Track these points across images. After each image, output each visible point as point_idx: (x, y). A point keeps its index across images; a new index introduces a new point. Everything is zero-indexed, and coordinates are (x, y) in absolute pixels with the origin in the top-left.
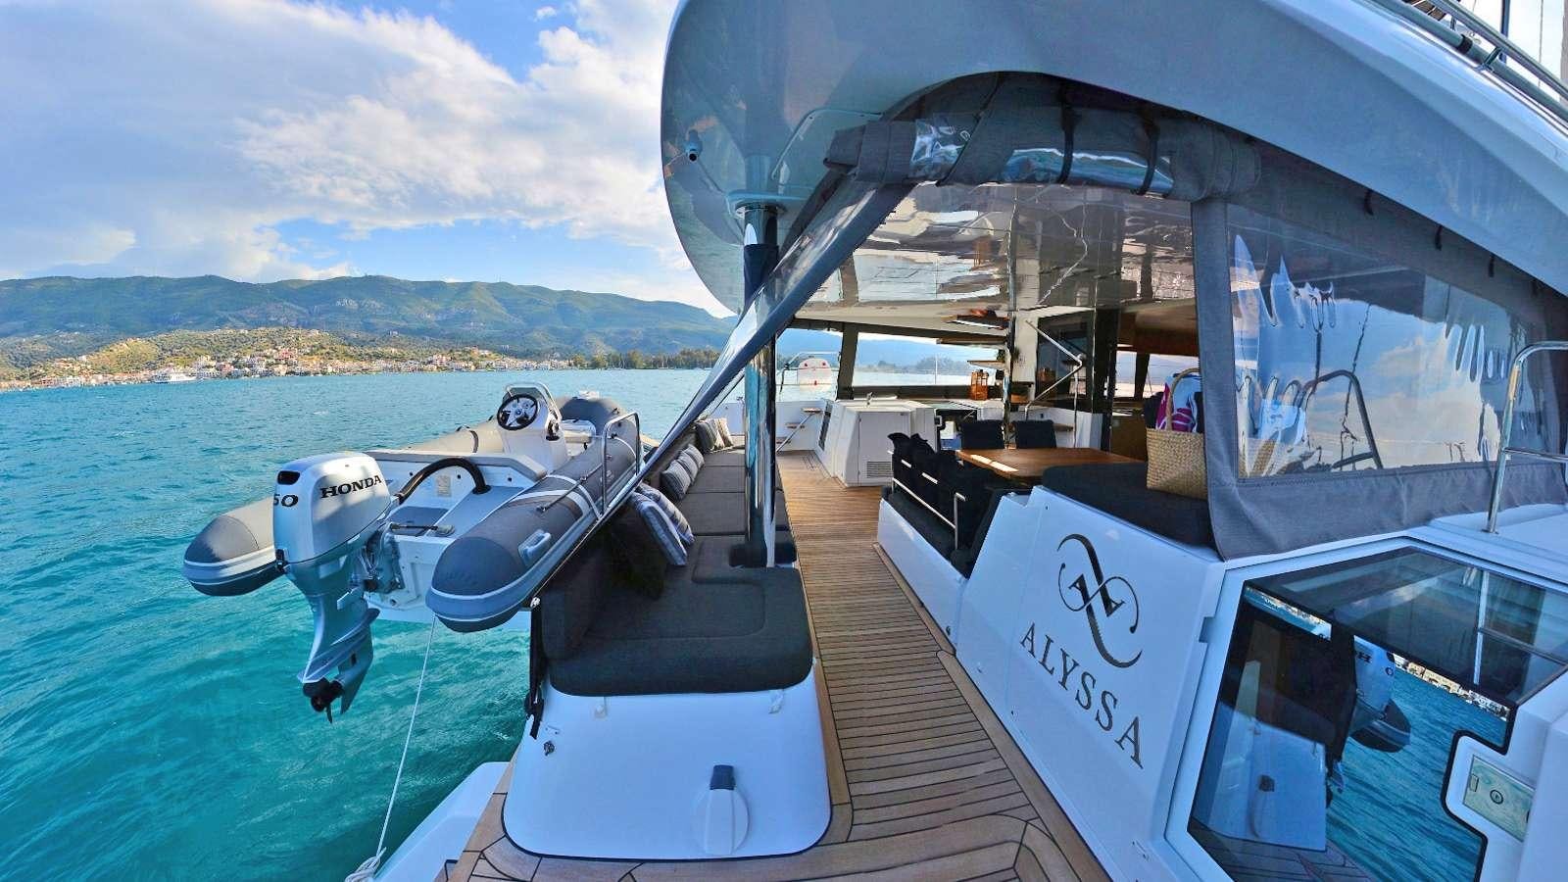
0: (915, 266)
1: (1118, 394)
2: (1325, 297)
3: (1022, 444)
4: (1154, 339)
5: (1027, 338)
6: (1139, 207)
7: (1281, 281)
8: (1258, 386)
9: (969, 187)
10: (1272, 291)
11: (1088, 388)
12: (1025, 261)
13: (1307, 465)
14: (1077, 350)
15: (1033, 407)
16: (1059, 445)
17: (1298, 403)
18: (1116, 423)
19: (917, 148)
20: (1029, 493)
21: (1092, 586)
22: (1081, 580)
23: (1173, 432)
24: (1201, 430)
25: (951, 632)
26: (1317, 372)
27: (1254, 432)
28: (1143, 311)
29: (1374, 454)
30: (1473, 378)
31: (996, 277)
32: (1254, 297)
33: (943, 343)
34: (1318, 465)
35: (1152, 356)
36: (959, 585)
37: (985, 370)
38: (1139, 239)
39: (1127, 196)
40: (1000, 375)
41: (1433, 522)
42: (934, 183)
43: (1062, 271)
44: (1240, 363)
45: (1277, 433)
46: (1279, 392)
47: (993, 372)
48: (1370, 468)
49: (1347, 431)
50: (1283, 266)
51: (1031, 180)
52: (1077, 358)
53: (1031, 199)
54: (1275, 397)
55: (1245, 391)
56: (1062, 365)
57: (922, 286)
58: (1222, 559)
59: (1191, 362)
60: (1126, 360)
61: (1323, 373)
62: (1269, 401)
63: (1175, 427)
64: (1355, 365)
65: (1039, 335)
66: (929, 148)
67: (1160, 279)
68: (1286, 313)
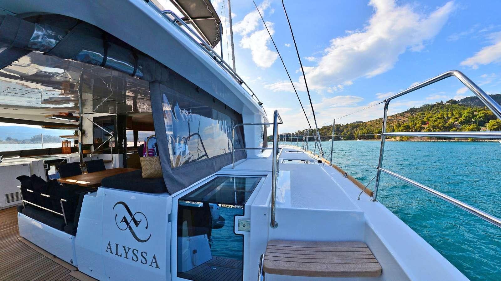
0: (29, 89)
1: (128, 146)
2: (189, 113)
3: (90, 171)
4: (138, 126)
5: (88, 125)
6: (131, 80)
7: (177, 108)
8: (174, 140)
9: (60, 59)
10: (175, 111)
11: (116, 145)
12: (86, 94)
13: (190, 161)
14: (110, 130)
15: (93, 155)
16: (106, 169)
17: (185, 143)
18: (128, 157)
19: (34, 35)
20: (97, 191)
21: (129, 219)
22: (125, 218)
23: (149, 157)
24: (158, 155)
25: (73, 261)
26: (190, 134)
27: (174, 153)
28: (135, 116)
29: (206, 155)
30: (225, 133)
31: (72, 99)
32: (170, 112)
33: (45, 128)
34: (193, 160)
35: (139, 131)
36: (71, 240)
37: (69, 140)
38: (132, 91)
39: (127, 76)
40: (76, 142)
41: (222, 169)
42: (42, 53)
43: (102, 99)
44: (168, 133)
45: (181, 153)
46: (180, 141)
47: (73, 141)
48: (206, 159)
49: (199, 150)
50: (177, 104)
51: (90, 62)
52: (111, 133)
53: (90, 69)
54: (179, 142)
55: (170, 141)
56: (104, 136)
57: (33, 100)
58: (170, 195)
59: (152, 133)
60: (130, 133)
61: (191, 135)
62: (177, 144)
63: (149, 155)
64: (199, 132)
65: (93, 124)
66: (41, 37)
67: (140, 105)
68: (179, 117)
